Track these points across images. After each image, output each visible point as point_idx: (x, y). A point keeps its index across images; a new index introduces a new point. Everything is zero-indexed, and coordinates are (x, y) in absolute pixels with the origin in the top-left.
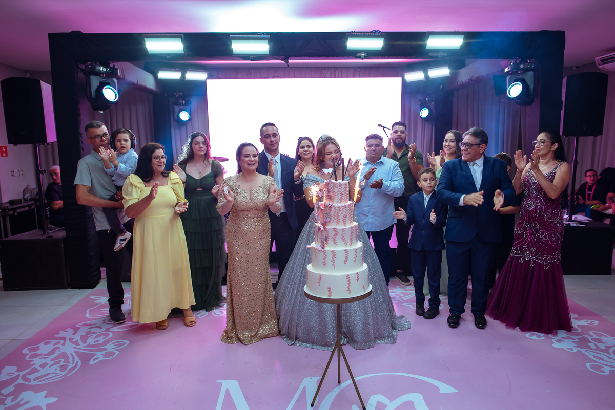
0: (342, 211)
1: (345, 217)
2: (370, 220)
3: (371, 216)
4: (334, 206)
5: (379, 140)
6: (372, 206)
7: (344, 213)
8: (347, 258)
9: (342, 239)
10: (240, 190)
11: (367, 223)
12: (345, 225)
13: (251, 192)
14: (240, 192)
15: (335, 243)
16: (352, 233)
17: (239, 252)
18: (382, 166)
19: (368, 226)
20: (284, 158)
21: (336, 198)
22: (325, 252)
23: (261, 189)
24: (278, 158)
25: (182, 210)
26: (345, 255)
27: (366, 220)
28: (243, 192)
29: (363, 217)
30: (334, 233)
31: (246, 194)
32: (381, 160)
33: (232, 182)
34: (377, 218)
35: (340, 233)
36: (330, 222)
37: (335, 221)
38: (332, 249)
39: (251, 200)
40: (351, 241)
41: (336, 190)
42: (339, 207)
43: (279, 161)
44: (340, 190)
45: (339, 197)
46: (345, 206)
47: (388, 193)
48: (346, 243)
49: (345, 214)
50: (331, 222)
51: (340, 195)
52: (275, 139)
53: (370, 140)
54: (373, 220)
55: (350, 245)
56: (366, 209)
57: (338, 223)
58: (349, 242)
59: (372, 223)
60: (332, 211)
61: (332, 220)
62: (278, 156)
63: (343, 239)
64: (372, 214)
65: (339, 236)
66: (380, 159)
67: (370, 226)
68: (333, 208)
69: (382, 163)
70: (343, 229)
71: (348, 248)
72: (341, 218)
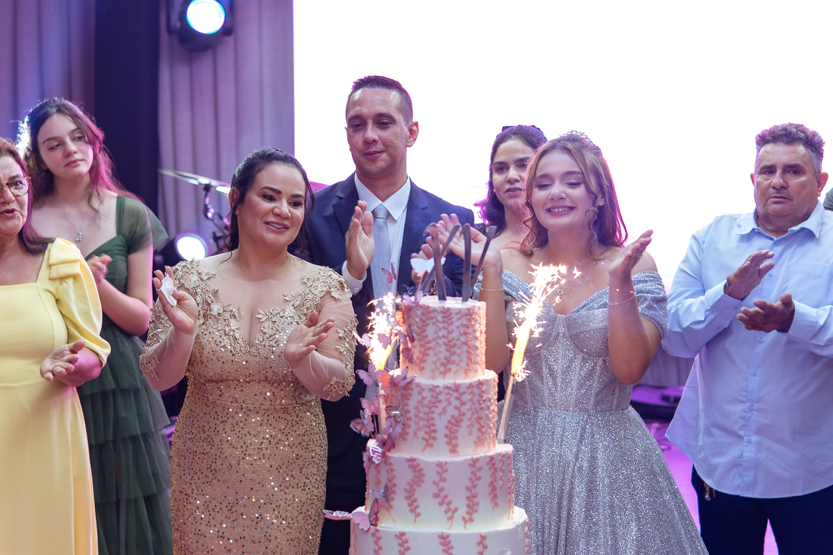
0: (444, 403)
1: (456, 422)
2: (749, 452)
3: (754, 438)
4: (418, 385)
5: (801, 149)
6: (759, 400)
7: (451, 411)
9: (436, 496)
10: (216, 308)
11: (737, 464)
12: (454, 451)
13: (254, 320)
14: (215, 312)
15: (413, 508)
16: (474, 479)
17: (203, 528)
18: (810, 246)
19: (741, 476)
20: (424, 203)
21: (431, 358)
22: (377, 537)
23: (290, 311)
24: (397, 204)
25: (59, 369)
27: (734, 453)
28: (227, 315)
29: (726, 439)
30: (411, 475)
31: (234, 324)
32: (809, 224)
33: (194, 278)
34: (778, 447)
35: (430, 476)
36: (403, 436)
37: (422, 434)
38: (397, 527)
39: (251, 344)
40: (472, 508)
41: (430, 331)
42: (433, 389)
43: (400, 214)
44: (444, 332)
45: (442, 356)
46: (457, 388)
47: (818, 351)
48: (451, 513)
49: (456, 413)
50: (409, 437)
51: (443, 348)
52: (385, 134)
53: (769, 147)
54: (763, 456)
55: (468, 520)
56: (737, 409)
57: (429, 442)
58: (462, 511)
59: (756, 465)
60: (413, 402)
61: (410, 431)
62: (403, 195)
63: (441, 497)
64: (758, 432)
65: (428, 487)
66: (806, 217)
67: (749, 477)
68: (415, 392)
69: (809, 235)
70: (440, 465)
71: (456, 529)
72: (441, 424)
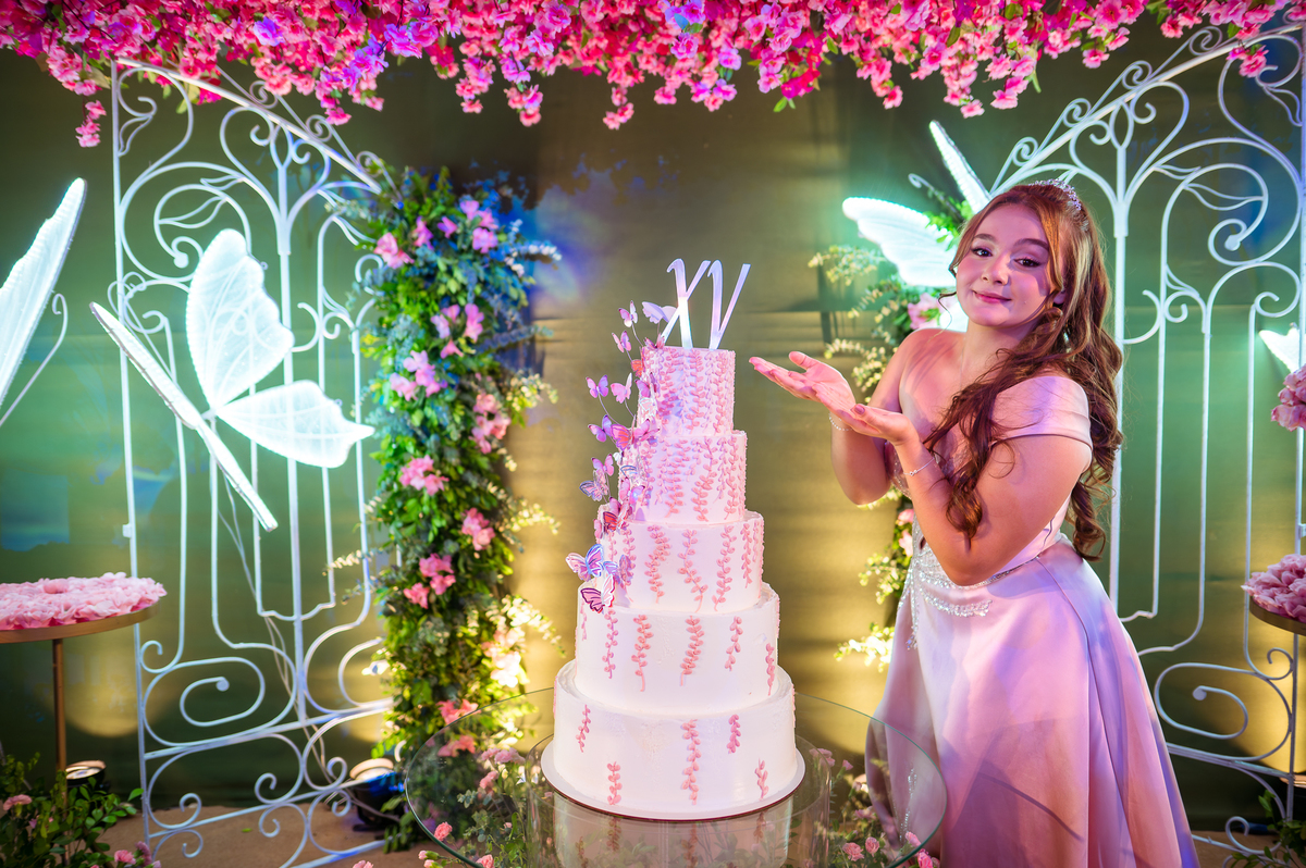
0: (692, 462)
1: (705, 484)
7: (700, 471)
8: (693, 653)
9: (683, 571)
12: (702, 517)
15: (655, 584)
16: (727, 551)
22: (612, 620)
26: (686, 638)
30: (652, 546)
35: (677, 546)
37: (665, 498)
38: (637, 609)
40: (723, 585)
42: (679, 444)
44: (693, 380)
48: (699, 592)
49: (706, 474)
55: (719, 599)
57: (674, 507)
58: (712, 589)
61: (652, 494)
63: (688, 573)
65: (672, 562)
70: (687, 534)
71: (706, 611)
72: (688, 486)
